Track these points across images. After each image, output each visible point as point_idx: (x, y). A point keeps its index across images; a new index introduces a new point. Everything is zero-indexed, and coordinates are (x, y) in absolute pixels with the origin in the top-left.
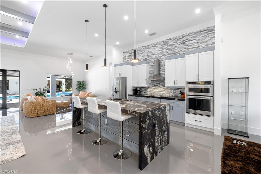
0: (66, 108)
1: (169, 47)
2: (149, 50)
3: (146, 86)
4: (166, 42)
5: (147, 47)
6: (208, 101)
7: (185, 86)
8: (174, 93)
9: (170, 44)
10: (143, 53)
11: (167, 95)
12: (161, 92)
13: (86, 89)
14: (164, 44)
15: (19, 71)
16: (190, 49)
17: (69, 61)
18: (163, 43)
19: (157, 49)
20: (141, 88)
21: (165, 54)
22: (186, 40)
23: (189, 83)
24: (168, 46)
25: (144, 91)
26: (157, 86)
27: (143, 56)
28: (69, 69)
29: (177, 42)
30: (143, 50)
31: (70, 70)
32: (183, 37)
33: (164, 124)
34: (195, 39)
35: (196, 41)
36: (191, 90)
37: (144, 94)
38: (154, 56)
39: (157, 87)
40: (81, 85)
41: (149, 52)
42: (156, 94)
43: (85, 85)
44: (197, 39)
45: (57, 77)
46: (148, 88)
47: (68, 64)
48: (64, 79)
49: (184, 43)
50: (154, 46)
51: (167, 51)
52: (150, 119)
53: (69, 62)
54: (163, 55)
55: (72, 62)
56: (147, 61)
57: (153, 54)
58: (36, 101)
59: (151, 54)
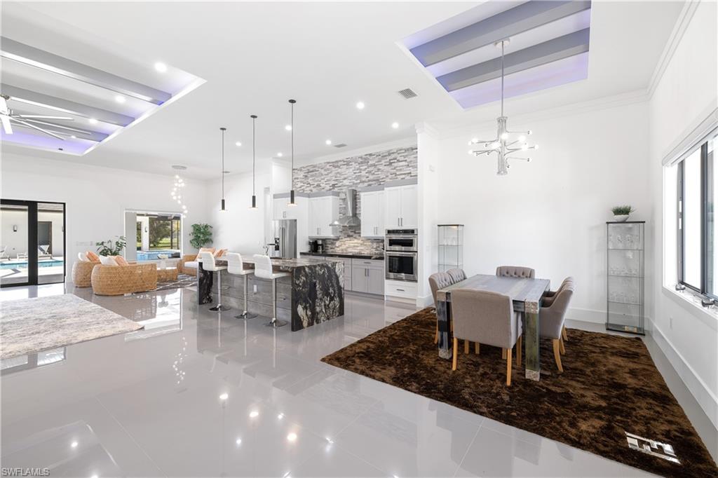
0: (171, 281)
1: (370, 169)
2: (339, 170)
3: (332, 236)
4: (365, 159)
5: (335, 164)
6: (411, 259)
7: (384, 236)
8: (376, 249)
9: (371, 162)
10: (328, 174)
11: (366, 252)
12: (357, 246)
13: (212, 242)
14: (362, 163)
15: (64, 204)
16: (399, 175)
17: (178, 183)
18: (360, 160)
19: (351, 170)
20: (324, 240)
21: (364, 179)
22: (394, 159)
23: (389, 232)
24: (368, 167)
25: (330, 246)
26: (352, 236)
27: (328, 180)
28: (178, 199)
29: (380, 161)
30: (328, 169)
31: (179, 202)
32: (389, 155)
33: (333, 286)
34: (406, 161)
35: (407, 164)
36: (392, 242)
37: (330, 251)
38: (346, 182)
39: (351, 238)
40: (201, 233)
41: (338, 173)
42: (350, 250)
43: (211, 234)
44: (408, 160)
45: (138, 212)
46: (337, 239)
47: (175, 189)
48: (148, 218)
49: (391, 164)
50: (348, 163)
51: (367, 175)
52: (306, 276)
53: (176, 185)
54: (361, 182)
55: (183, 185)
56: (336, 190)
57: (345, 179)
58: (117, 265)
59: (343, 177)
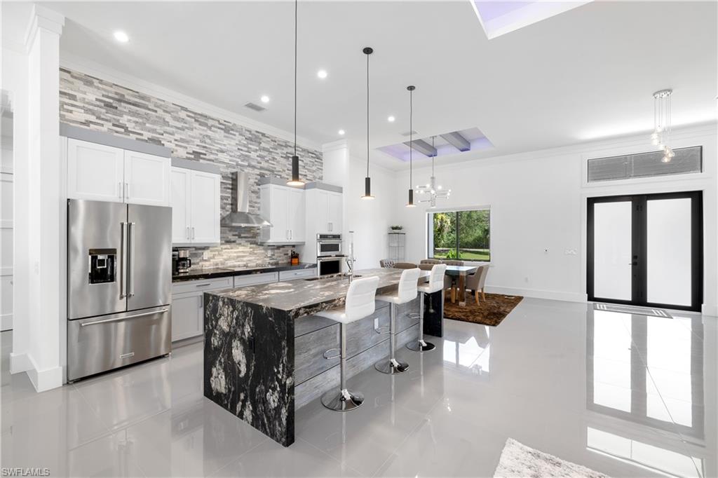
1: (262, 153)
3: (219, 242)
4: (256, 137)
5: (201, 119)
14: (250, 139)
19: (233, 142)
21: (254, 163)
22: (291, 154)
24: (260, 149)
26: (234, 242)
27: (182, 140)
29: (276, 149)
32: (286, 146)
38: (224, 158)
39: (233, 245)
41: (207, 136)
49: (287, 158)
50: (226, 129)
54: (249, 166)
56: (202, 162)
59: (217, 147)
